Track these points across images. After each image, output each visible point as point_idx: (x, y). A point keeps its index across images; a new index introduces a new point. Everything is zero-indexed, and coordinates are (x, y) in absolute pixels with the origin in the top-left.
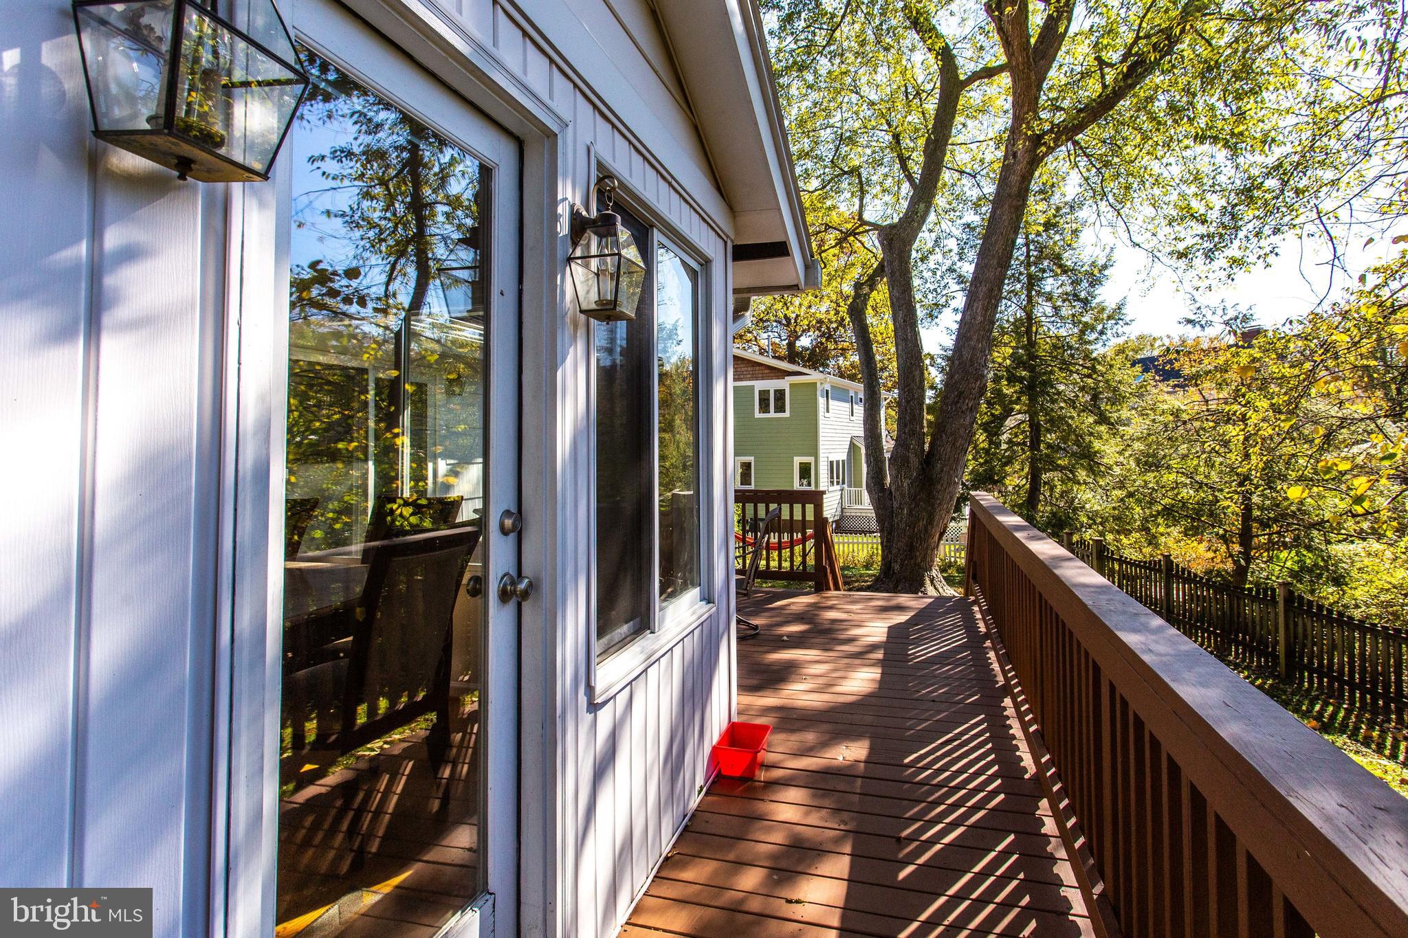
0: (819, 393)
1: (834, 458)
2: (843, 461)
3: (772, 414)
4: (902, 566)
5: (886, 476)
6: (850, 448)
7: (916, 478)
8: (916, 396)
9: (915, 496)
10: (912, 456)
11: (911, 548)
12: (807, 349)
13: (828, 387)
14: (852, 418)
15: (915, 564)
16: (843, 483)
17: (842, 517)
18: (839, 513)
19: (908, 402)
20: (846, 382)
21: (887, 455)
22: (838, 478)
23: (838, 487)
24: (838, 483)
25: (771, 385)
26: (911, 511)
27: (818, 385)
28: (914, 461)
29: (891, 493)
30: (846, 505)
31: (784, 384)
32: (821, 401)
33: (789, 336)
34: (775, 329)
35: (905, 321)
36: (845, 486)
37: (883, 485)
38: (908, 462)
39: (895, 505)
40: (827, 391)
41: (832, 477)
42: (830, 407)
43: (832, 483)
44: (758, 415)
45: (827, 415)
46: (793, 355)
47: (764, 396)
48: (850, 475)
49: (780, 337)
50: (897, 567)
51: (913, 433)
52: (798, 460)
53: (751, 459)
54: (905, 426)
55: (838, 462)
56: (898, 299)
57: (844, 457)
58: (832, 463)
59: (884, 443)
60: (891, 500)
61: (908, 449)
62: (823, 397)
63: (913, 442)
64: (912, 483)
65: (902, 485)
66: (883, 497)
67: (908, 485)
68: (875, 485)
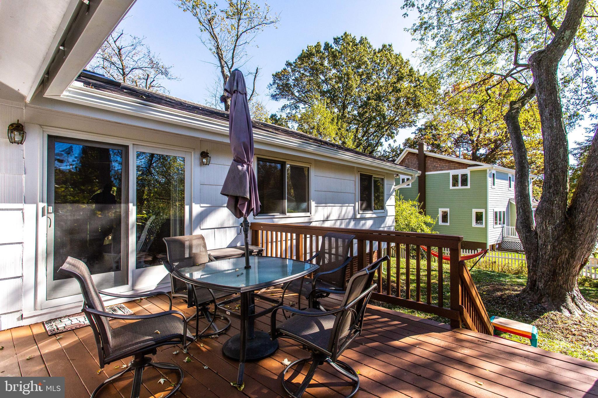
0: (488, 175)
1: (497, 210)
2: (504, 212)
3: (460, 187)
4: (545, 285)
5: (532, 223)
6: (508, 205)
7: (559, 224)
8: (560, 166)
9: (558, 238)
10: (556, 210)
11: (554, 274)
12: (483, 155)
13: (494, 172)
14: (510, 189)
15: (558, 286)
16: (504, 223)
17: (502, 242)
18: (500, 239)
19: (552, 171)
20: (506, 170)
21: (534, 209)
22: (500, 220)
23: (500, 226)
24: (500, 224)
25: (460, 172)
26: (554, 248)
27: (488, 171)
28: (558, 212)
29: (536, 233)
30: (505, 235)
31: (467, 171)
32: (490, 180)
33: (473, 149)
34: (465, 146)
35: (550, 114)
36: (505, 225)
37: (530, 228)
38: (552, 212)
39: (540, 242)
40: (494, 174)
41: (496, 220)
42: (496, 183)
43: (496, 223)
44: (451, 187)
45: (493, 187)
46: (475, 157)
47: (455, 178)
48: (508, 219)
49: (467, 150)
50: (541, 285)
51: (556, 193)
52: (474, 211)
53: (447, 210)
54: (550, 187)
55: (500, 212)
56: (545, 100)
57: (505, 209)
58: (496, 213)
59: (531, 202)
60: (537, 238)
61: (552, 203)
62: (490, 177)
63: (557, 199)
64: (555, 228)
65: (547, 229)
66: (530, 235)
67: (552, 229)
68: (523, 228)
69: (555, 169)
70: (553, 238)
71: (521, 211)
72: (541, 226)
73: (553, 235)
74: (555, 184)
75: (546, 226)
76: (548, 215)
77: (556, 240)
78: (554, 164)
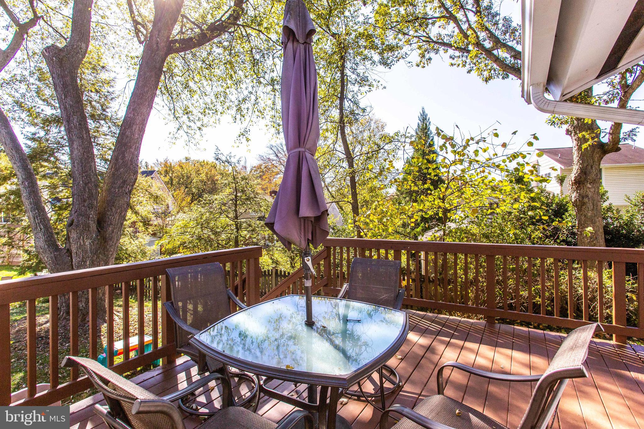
7: (95, 238)
9: (96, 252)
29: (68, 251)
60: (70, 256)
63: (92, 212)
64: (93, 242)
65: (84, 244)
66: (60, 254)
67: (90, 244)
68: (49, 247)
69: (88, 183)
70: (91, 253)
71: (42, 227)
72: (77, 242)
73: (91, 249)
74: (89, 198)
75: (84, 241)
76: (85, 230)
77: (95, 254)
78: (87, 177)
